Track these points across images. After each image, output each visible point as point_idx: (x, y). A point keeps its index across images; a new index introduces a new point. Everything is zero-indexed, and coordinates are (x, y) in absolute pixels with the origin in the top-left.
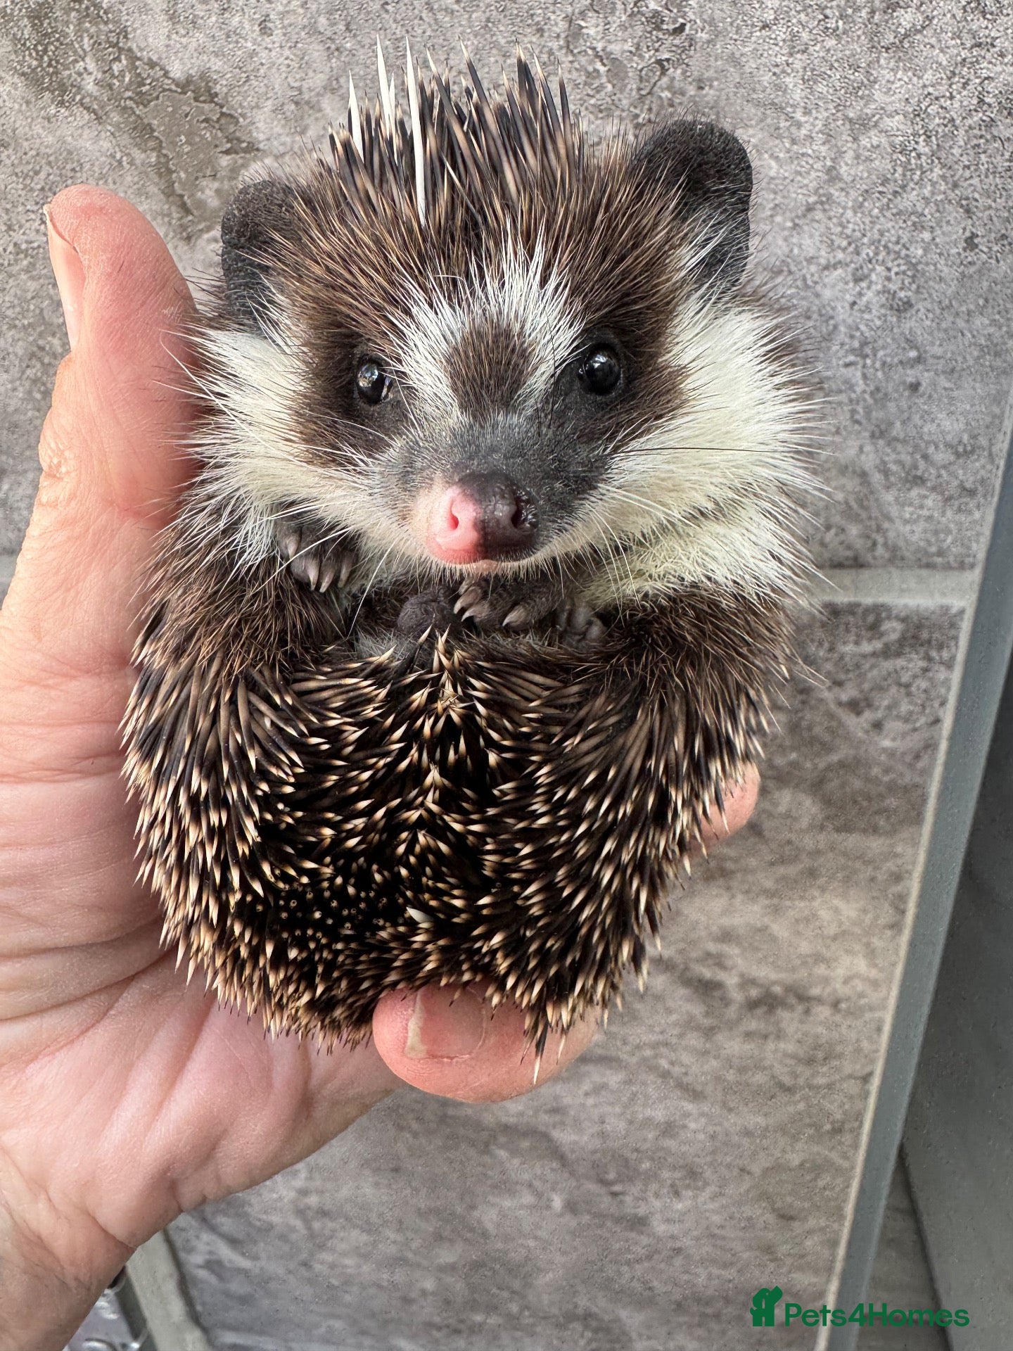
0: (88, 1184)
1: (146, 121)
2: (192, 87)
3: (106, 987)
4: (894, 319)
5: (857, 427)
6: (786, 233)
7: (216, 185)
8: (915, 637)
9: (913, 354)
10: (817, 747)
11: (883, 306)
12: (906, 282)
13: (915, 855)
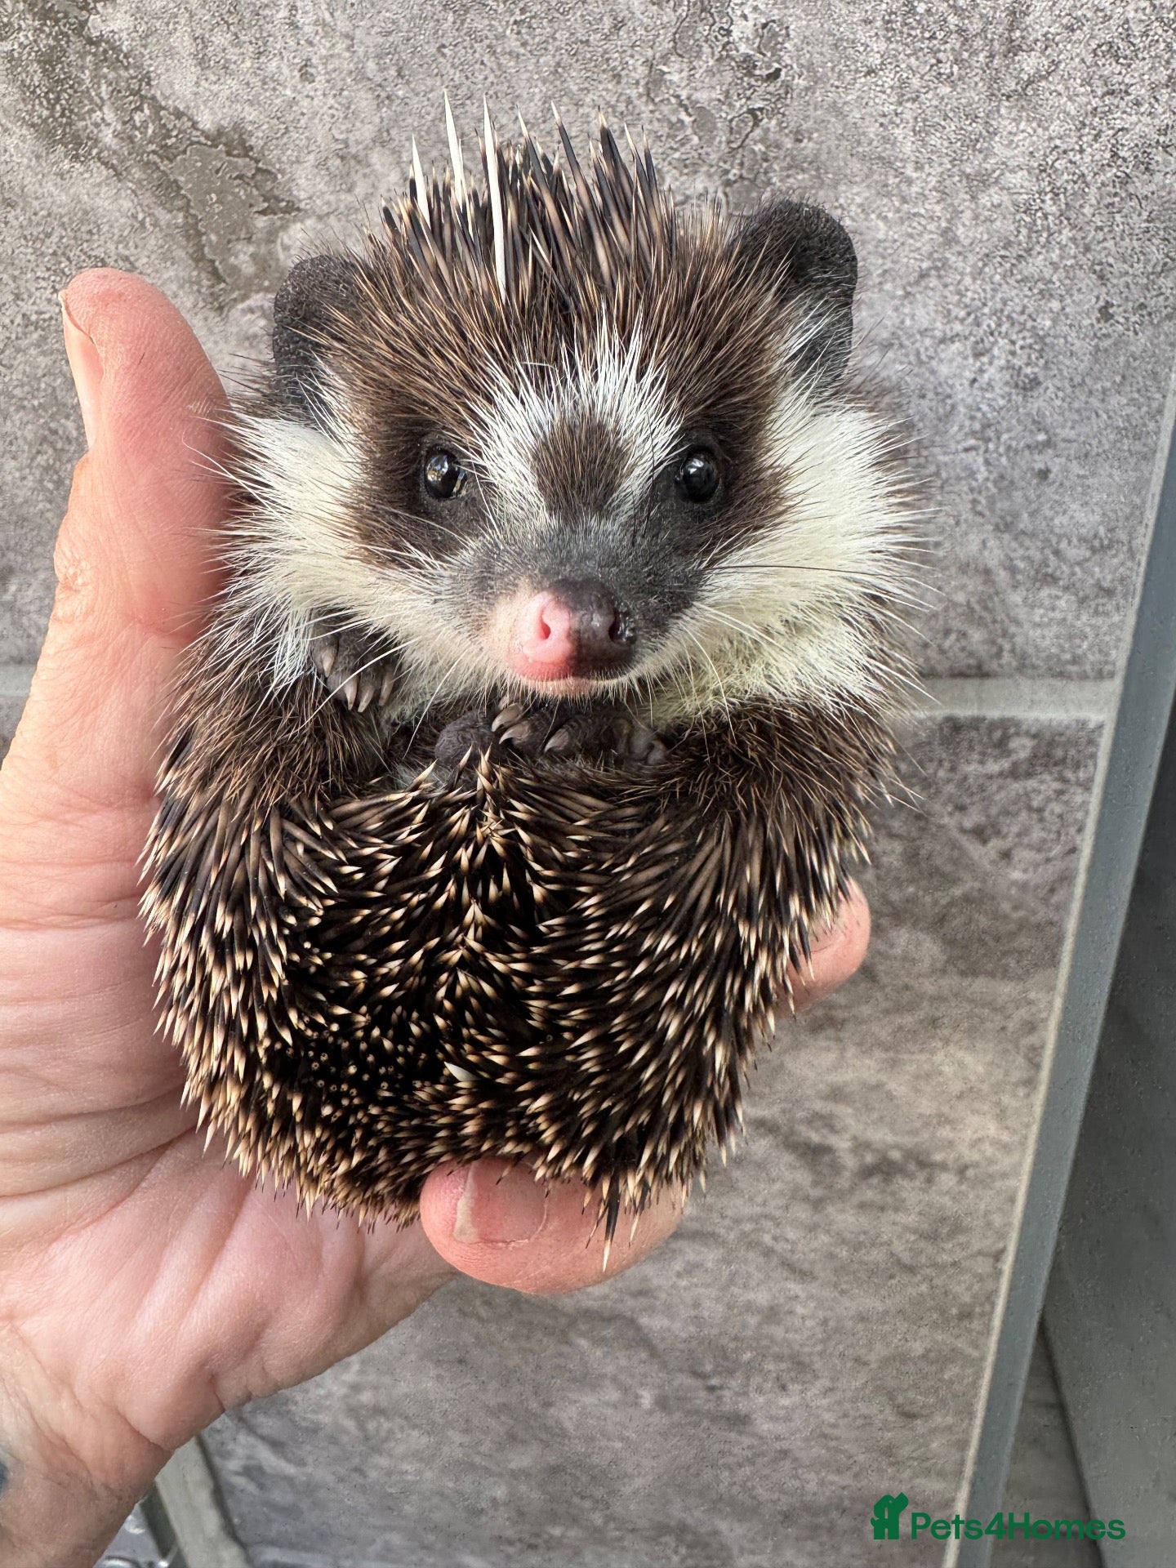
0: (117, 1378)
1: (172, 178)
2: (224, 140)
3: (136, 1158)
4: (1020, 398)
5: (980, 520)
6: (897, 302)
7: (251, 249)
8: (1048, 755)
9: (1041, 437)
10: (935, 880)
11: (1007, 383)
12: (1033, 357)
13: (1051, 1003)
